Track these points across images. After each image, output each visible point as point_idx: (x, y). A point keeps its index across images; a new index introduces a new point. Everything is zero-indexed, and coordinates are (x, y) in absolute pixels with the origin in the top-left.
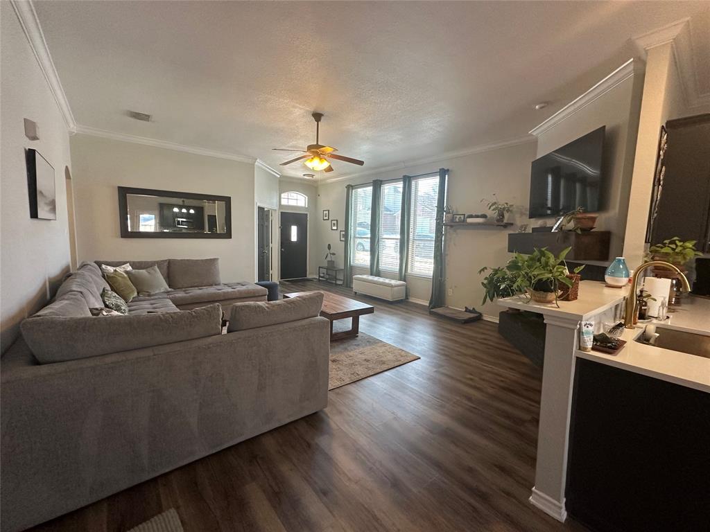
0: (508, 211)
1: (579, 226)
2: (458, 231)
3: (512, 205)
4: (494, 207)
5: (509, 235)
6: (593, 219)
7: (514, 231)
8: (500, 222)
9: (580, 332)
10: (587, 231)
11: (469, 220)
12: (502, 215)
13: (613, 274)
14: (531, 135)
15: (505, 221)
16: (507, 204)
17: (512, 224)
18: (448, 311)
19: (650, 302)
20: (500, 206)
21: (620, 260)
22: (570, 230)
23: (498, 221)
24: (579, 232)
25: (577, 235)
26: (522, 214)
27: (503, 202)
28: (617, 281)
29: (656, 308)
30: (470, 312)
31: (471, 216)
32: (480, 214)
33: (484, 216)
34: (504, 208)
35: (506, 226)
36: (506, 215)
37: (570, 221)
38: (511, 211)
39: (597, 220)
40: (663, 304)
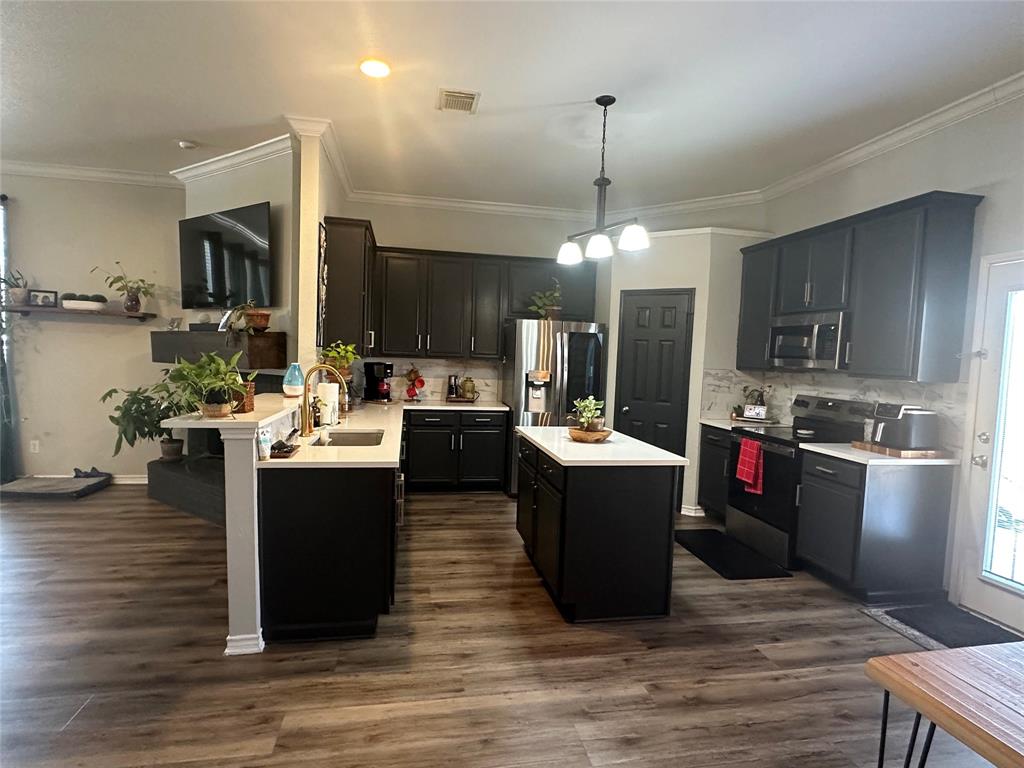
0: (146, 293)
1: (251, 324)
2: (44, 324)
3: (153, 285)
4: (119, 284)
5: (152, 333)
6: (267, 317)
7: (159, 327)
8: (132, 310)
9: (258, 442)
10: (260, 331)
11: (68, 304)
12: (134, 301)
13: (290, 382)
14: (173, 177)
15: (142, 310)
16: (142, 281)
17: (154, 316)
18: (35, 484)
19: (323, 409)
20: (130, 285)
21: (295, 366)
22: (241, 330)
23: (128, 308)
24: (252, 332)
25: (250, 336)
26: (169, 301)
27: (136, 278)
28: (295, 390)
29: (329, 414)
30: (87, 475)
31: (71, 297)
32: (90, 294)
33: (99, 299)
34: (138, 289)
35: (144, 318)
36: (143, 300)
37: (239, 318)
38: (152, 295)
39: (270, 318)
40: (334, 410)
